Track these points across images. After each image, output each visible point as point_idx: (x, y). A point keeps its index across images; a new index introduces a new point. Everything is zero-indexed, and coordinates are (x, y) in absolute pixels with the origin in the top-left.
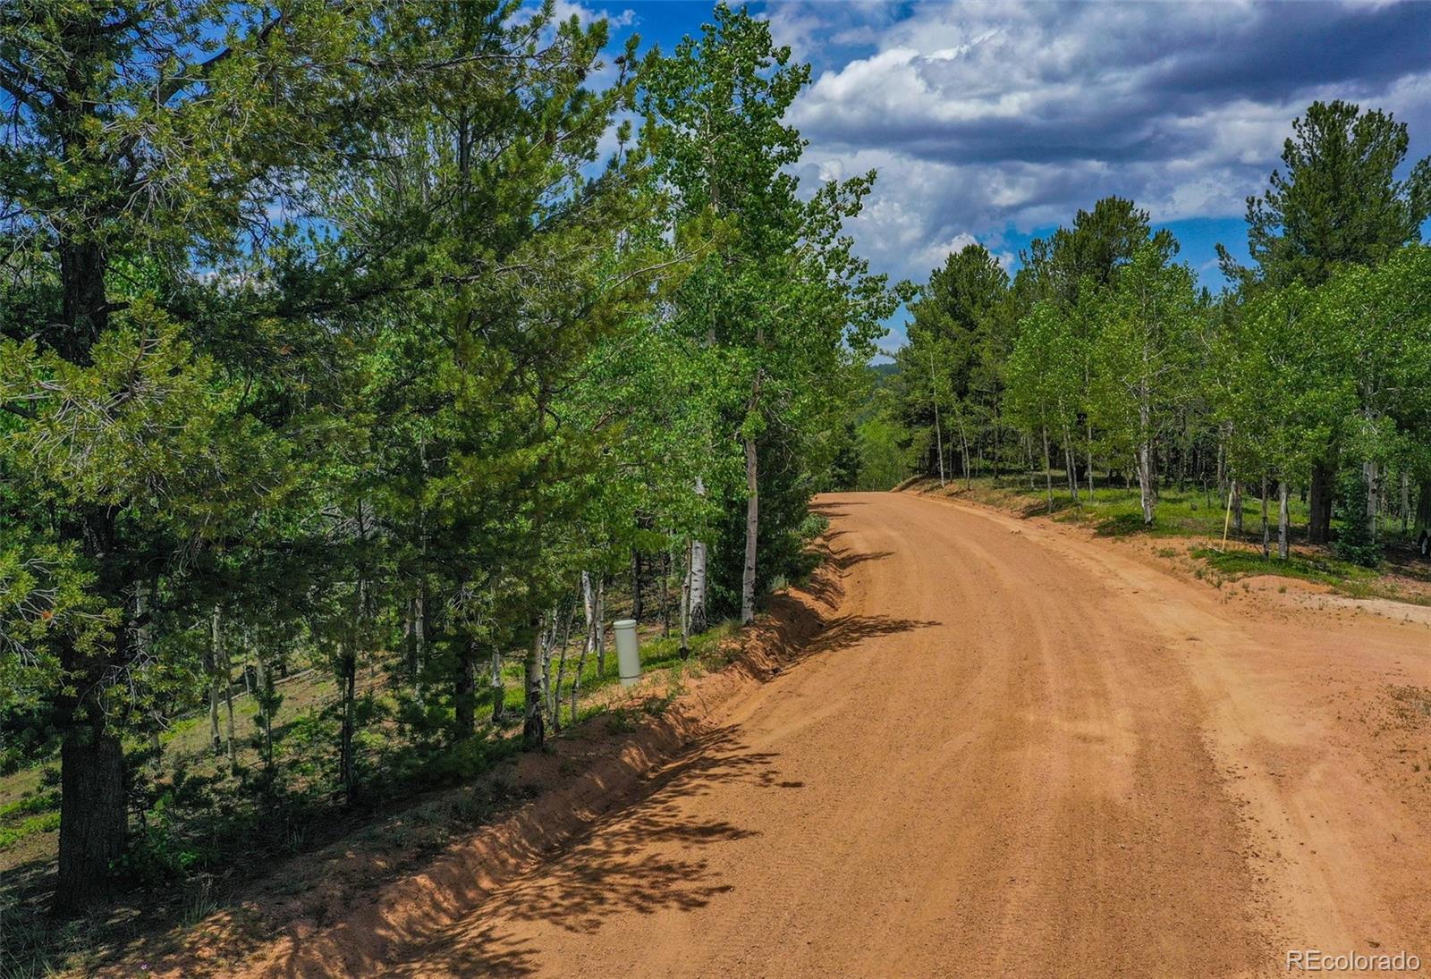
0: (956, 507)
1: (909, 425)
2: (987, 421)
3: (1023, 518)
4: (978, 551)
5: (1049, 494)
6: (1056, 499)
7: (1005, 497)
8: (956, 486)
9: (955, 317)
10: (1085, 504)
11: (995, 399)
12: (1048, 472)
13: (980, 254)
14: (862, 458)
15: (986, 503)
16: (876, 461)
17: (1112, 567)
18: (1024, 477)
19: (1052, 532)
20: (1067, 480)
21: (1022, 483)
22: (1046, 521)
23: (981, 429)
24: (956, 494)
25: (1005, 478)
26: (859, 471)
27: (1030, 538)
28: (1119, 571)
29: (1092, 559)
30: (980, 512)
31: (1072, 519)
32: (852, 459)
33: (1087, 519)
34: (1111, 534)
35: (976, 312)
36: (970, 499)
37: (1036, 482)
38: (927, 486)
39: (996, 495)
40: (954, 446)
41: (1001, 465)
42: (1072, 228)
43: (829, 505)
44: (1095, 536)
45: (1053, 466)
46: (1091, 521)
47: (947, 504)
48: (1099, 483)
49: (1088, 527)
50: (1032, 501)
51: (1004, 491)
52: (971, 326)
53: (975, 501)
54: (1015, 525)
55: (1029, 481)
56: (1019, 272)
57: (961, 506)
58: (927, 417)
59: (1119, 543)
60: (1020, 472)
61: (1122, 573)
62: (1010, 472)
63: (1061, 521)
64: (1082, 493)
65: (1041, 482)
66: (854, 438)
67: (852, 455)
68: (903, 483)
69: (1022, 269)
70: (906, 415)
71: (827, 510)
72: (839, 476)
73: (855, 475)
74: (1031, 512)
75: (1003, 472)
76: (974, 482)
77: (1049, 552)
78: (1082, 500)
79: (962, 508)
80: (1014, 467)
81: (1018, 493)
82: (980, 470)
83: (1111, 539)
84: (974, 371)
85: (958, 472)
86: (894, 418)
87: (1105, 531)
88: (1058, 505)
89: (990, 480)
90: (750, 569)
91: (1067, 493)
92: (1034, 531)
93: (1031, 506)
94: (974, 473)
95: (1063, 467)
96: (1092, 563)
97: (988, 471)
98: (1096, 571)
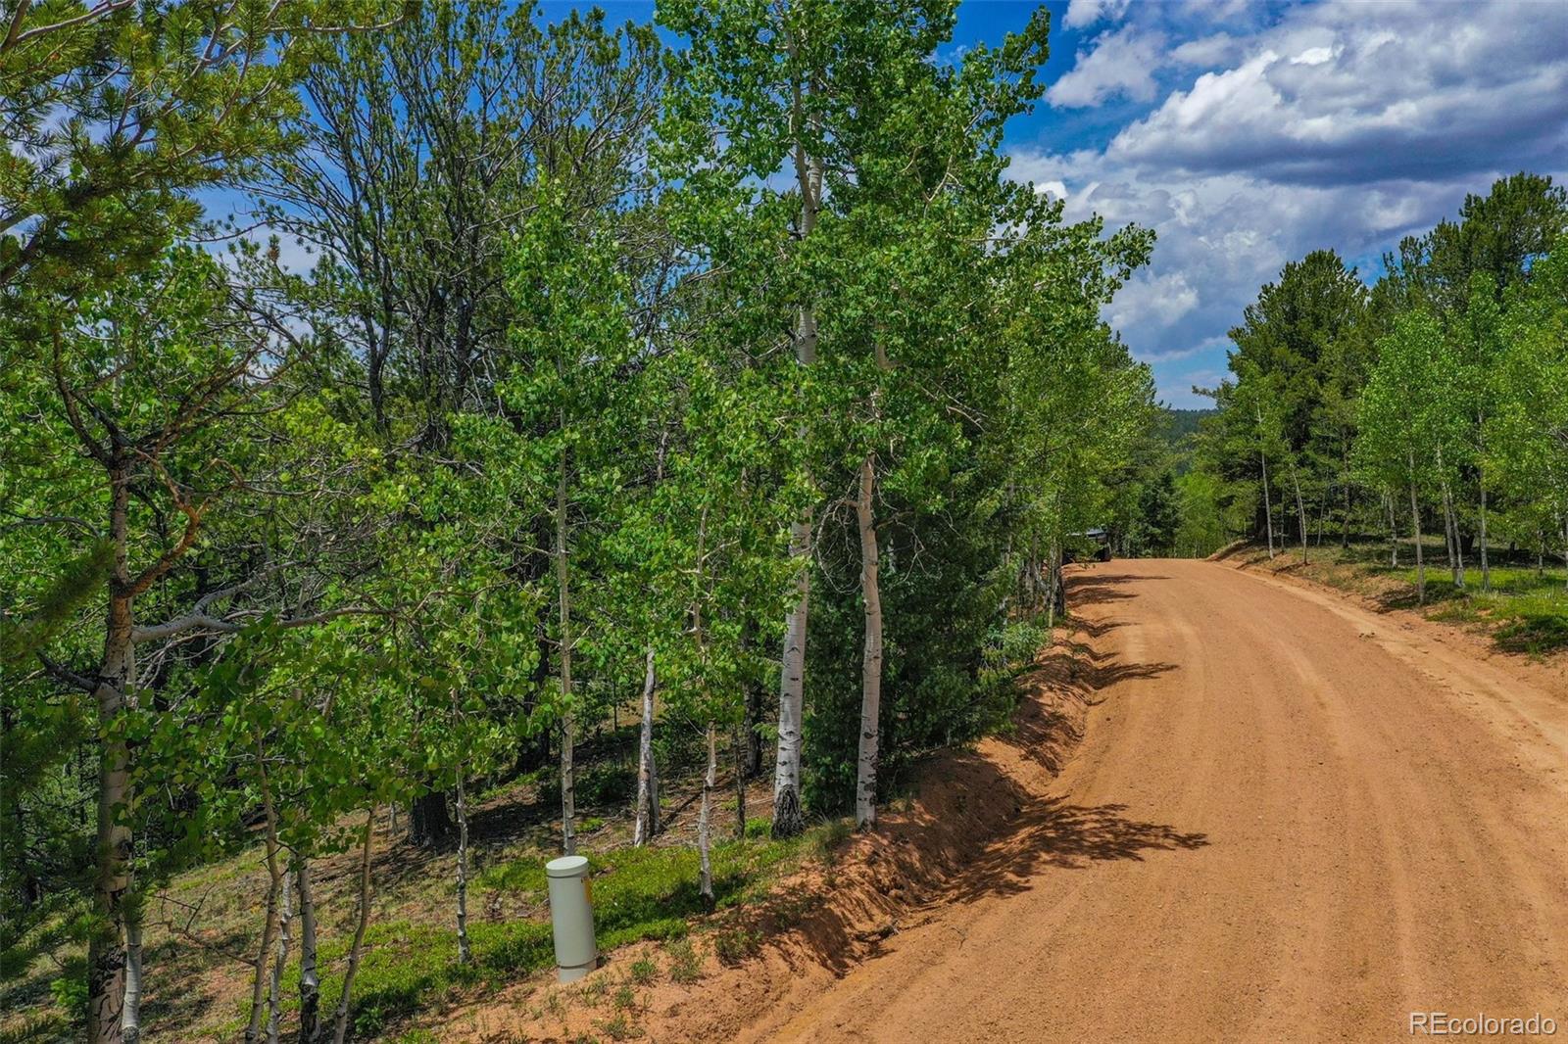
0: (1287, 587)
1: (1232, 478)
2: (1333, 475)
3: (1380, 612)
4: (1306, 671)
5: (1421, 574)
6: (1430, 586)
7: (1356, 577)
8: (1289, 557)
9: (1292, 344)
10: (1474, 594)
11: (1344, 447)
12: (1418, 539)
13: (1329, 263)
14: (1180, 515)
15: (1328, 584)
16: (1200, 519)
17: (1528, 715)
18: (1384, 547)
19: (1424, 639)
20: (1446, 552)
21: (1380, 555)
22: (1414, 616)
23: (1325, 484)
24: (1288, 569)
25: (1358, 547)
26: (1176, 530)
27: (1387, 646)
28: (1541, 725)
29: (1492, 695)
30: (1318, 597)
31: (1455, 618)
32: (1169, 516)
33: (1479, 619)
34: (1522, 649)
35: (1320, 338)
36: (1306, 577)
37: (1401, 555)
38: (1250, 557)
39: (1344, 572)
40: (1286, 508)
41: (1353, 529)
42: (1460, 221)
43: (1117, 580)
44: (1493, 649)
45: (1425, 531)
46: (1486, 622)
47: (1274, 583)
48: (1499, 559)
49: (1481, 632)
50: (1395, 585)
51: (1354, 567)
52: (1313, 354)
53: (1313, 580)
54: (1366, 623)
55: (1390, 554)
56: (1381, 280)
57: (1292, 587)
58: (1253, 468)
59: (1535, 666)
60: (1380, 539)
61: (1549, 729)
62: (1366, 539)
63: (1439, 619)
64: (1469, 576)
65: (1408, 556)
66: (1172, 492)
67: (1169, 511)
68: (1224, 549)
69: (1386, 275)
70: (1226, 467)
71: (1112, 587)
72: (1153, 535)
73: (1172, 535)
74: (1392, 603)
75: (1356, 538)
76: (1314, 553)
77: (1417, 676)
78: (1470, 587)
79: (1294, 590)
80: (1372, 532)
81: (1373, 572)
82: (1324, 537)
83: (1520, 659)
84: (1316, 413)
85: (1294, 539)
86: (1210, 469)
87: (1510, 643)
88: (1434, 592)
89: (1336, 551)
90: (868, 736)
91: (1446, 574)
92: (1396, 635)
93: (1391, 592)
94: (1312, 540)
95: (1439, 530)
96: (1492, 705)
97: (1335, 537)
98: (1501, 725)
